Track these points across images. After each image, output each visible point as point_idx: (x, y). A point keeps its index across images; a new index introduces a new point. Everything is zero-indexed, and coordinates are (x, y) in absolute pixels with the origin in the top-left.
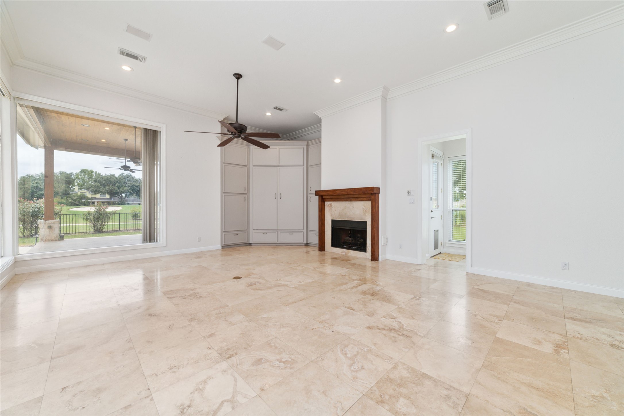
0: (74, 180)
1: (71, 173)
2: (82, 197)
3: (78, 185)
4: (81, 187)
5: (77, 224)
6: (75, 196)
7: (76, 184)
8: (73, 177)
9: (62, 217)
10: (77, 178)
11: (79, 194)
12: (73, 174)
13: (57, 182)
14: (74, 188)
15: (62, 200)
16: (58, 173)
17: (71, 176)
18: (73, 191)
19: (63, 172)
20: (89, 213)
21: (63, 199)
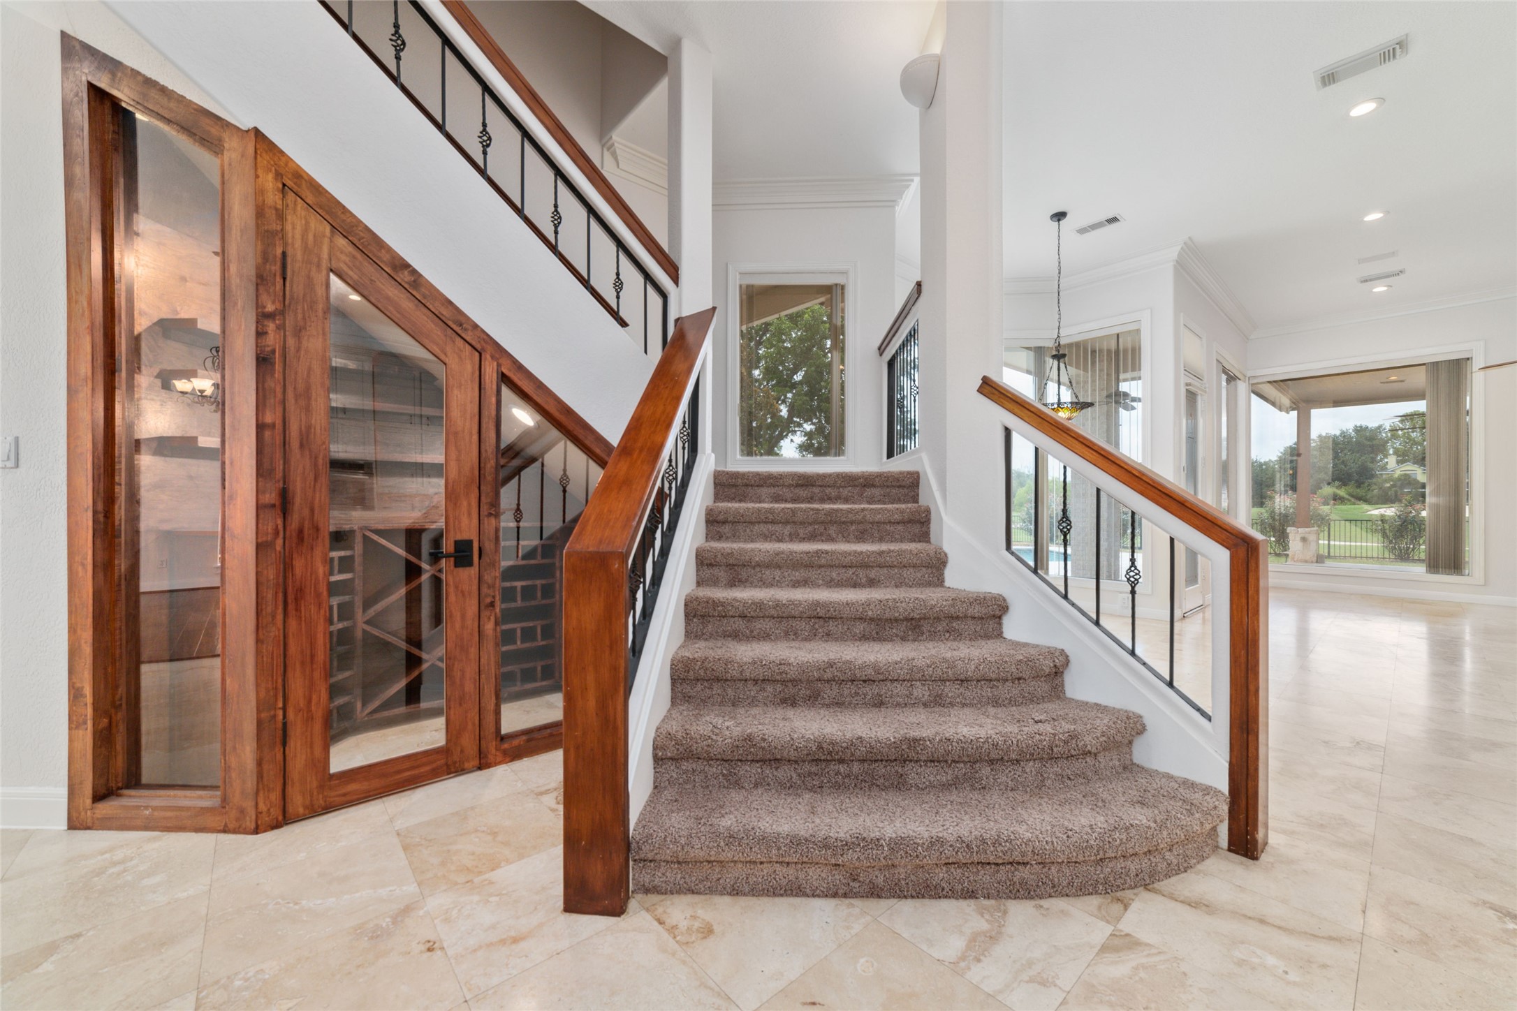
0: (1387, 442)
1: (1380, 427)
2: (1407, 480)
3: (1396, 452)
4: (1403, 457)
5: (1359, 544)
6: (1386, 481)
7: (1391, 451)
8: (1384, 435)
9: (1332, 524)
10: (1395, 437)
11: (1398, 473)
12: (1385, 429)
13: (1349, 451)
14: (1386, 460)
15: (1358, 490)
16: (1351, 431)
17: (1380, 432)
18: (1384, 468)
19: (1361, 427)
20: (1383, 519)
21: (1360, 487)
